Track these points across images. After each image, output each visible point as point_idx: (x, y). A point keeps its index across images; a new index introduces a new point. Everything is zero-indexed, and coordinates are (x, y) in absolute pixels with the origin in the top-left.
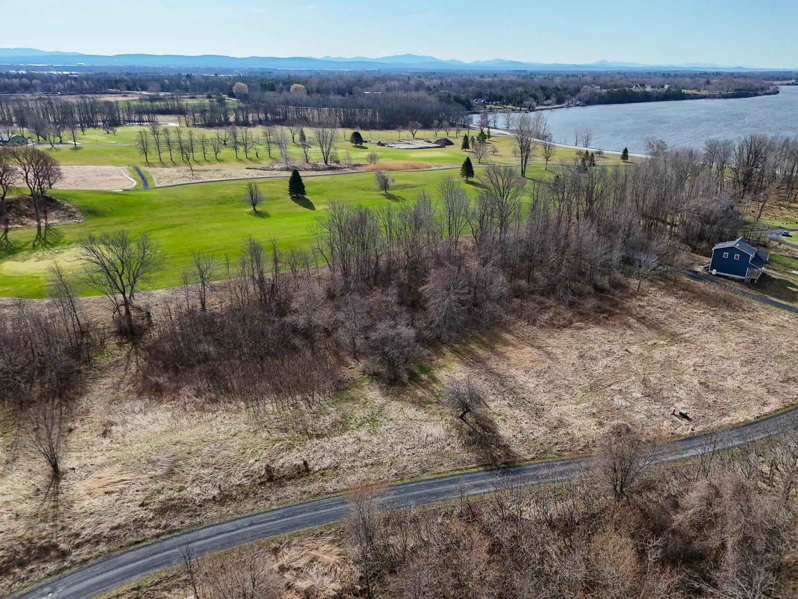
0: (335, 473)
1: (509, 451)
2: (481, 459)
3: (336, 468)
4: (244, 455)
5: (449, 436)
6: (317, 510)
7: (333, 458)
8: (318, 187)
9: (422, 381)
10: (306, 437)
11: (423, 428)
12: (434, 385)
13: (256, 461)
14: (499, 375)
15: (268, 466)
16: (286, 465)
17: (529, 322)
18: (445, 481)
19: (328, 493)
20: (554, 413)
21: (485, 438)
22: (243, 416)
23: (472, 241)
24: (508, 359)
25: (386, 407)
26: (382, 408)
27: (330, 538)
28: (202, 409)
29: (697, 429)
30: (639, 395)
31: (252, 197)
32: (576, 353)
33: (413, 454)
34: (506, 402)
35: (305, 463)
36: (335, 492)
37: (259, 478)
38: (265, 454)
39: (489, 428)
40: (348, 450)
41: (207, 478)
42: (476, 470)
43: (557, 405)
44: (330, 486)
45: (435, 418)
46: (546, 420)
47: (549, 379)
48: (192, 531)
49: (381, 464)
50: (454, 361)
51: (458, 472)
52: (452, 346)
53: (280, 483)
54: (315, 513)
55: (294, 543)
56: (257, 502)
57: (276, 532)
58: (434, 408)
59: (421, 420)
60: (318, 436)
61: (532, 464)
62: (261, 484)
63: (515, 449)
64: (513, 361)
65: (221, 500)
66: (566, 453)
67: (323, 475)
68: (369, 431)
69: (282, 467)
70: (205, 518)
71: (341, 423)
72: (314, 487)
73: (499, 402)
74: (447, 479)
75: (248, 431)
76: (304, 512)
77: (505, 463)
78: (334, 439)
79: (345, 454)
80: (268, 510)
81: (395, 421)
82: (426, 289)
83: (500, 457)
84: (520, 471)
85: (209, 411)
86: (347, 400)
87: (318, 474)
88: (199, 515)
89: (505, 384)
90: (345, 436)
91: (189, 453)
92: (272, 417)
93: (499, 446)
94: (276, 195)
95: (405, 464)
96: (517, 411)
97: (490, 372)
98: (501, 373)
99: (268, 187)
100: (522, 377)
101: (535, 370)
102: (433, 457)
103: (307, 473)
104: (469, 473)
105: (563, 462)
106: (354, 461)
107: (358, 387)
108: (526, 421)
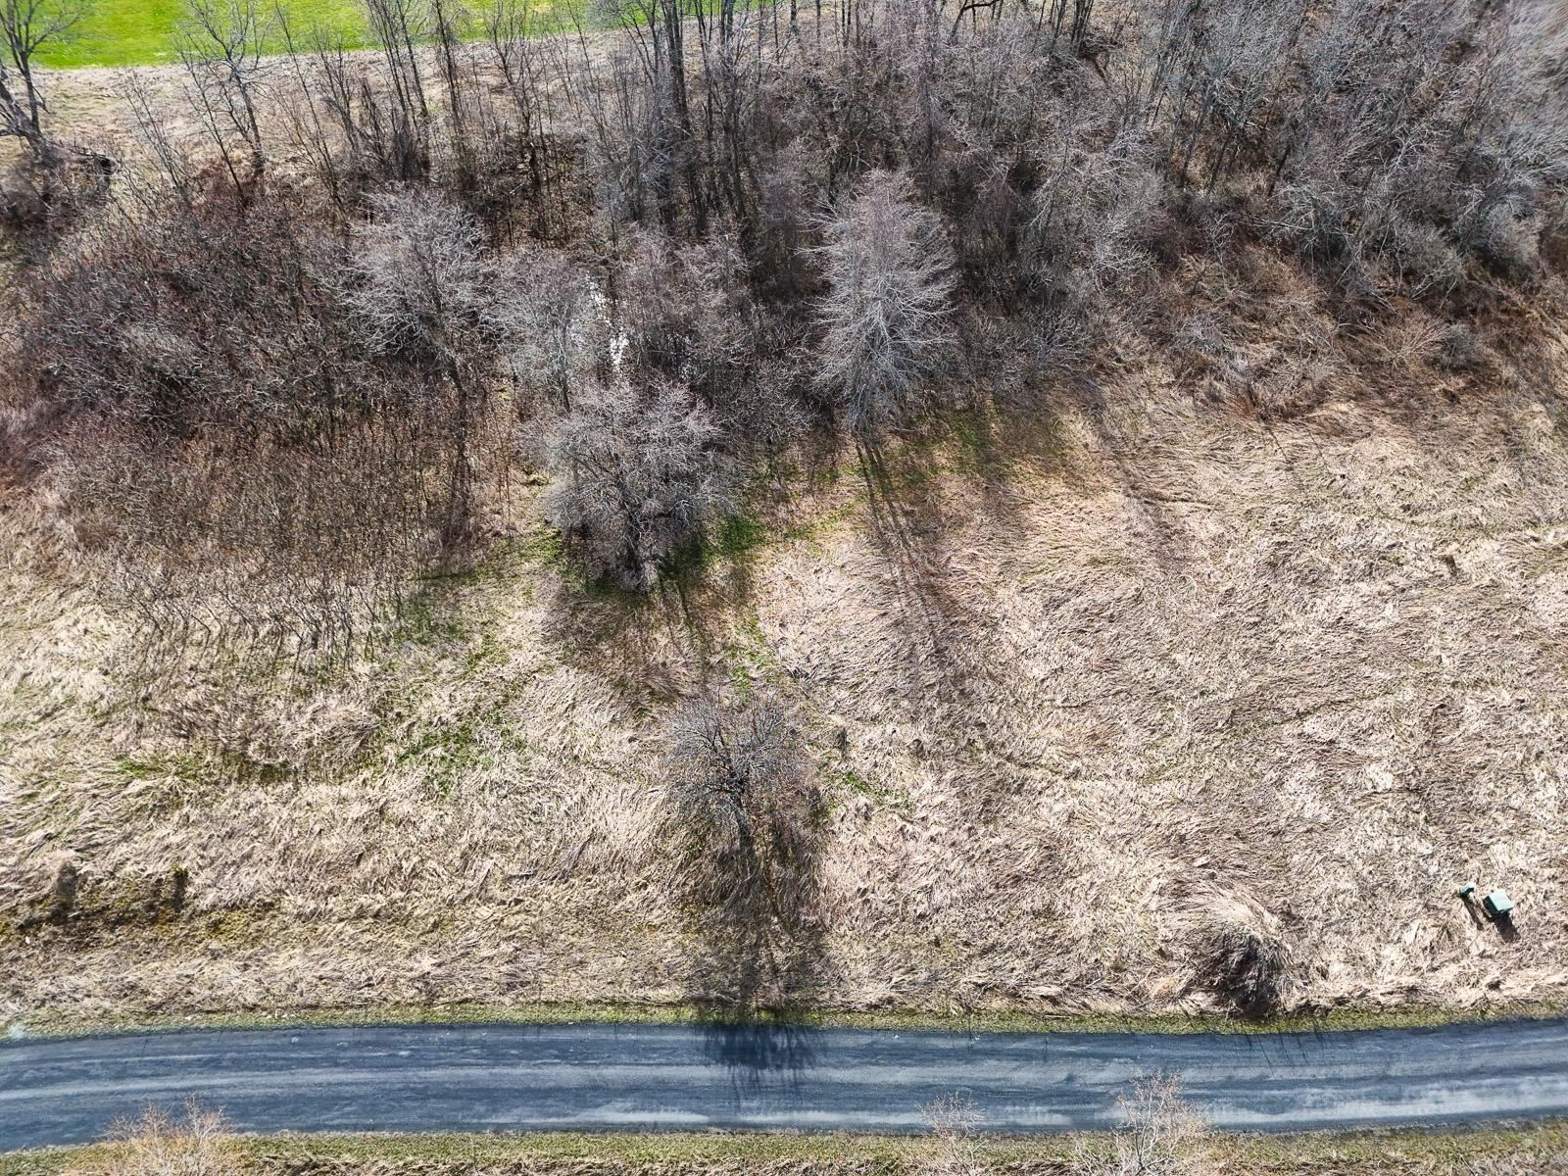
0: (254, 926)
1: (817, 950)
2: (709, 972)
3: (265, 908)
4: (28, 808)
5: (657, 854)
6: (120, 1076)
7: (272, 869)
9: (704, 588)
10: (235, 770)
11: (595, 802)
12: (728, 613)
14: (950, 608)
15: (68, 870)
17: (1181, 370)
18: (551, 1044)
19: (189, 1009)
20: (1052, 809)
21: (766, 883)
22: (121, 634)
24: (1024, 534)
25: (530, 689)
26: (514, 689)
28: (49, 569)
29: (1517, 986)
30: (1386, 781)
32: (1265, 543)
33: (518, 902)
34: (909, 733)
36: (214, 1008)
37: (32, 903)
38: (84, 817)
40: (331, 845)
42: (669, 1016)
43: (1076, 774)
45: (653, 766)
46: (1005, 837)
47: (1109, 651)
49: (404, 920)
50: (847, 513)
51: (608, 1014)
52: (877, 444)
53: (81, 935)
58: (671, 720)
59: (604, 767)
60: (268, 775)
61: (861, 1031)
62: (27, 926)
63: (838, 947)
64: (1032, 549)
66: (995, 1004)
67: (215, 928)
68: (427, 782)
69: (111, 876)
71: (362, 732)
72: (161, 974)
73: (891, 728)
74: (562, 1036)
75: (93, 706)
76: (85, 1075)
77: (777, 1007)
78: (311, 792)
79: (311, 862)
81: (528, 752)
83: (774, 973)
84: (808, 1052)
85: (59, 580)
86: (432, 634)
87: (201, 923)
89: (952, 650)
90: (348, 789)
92: (189, 658)
93: (791, 925)
95: (473, 936)
96: (930, 780)
97: (932, 586)
98: (963, 598)
100: (1025, 626)
101: (1080, 602)
102: (571, 924)
103: (172, 912)
104: (638, 1026)
105: (963, 1043)
106: (330, 891)
107: (500, 576)
108: (934, 831)
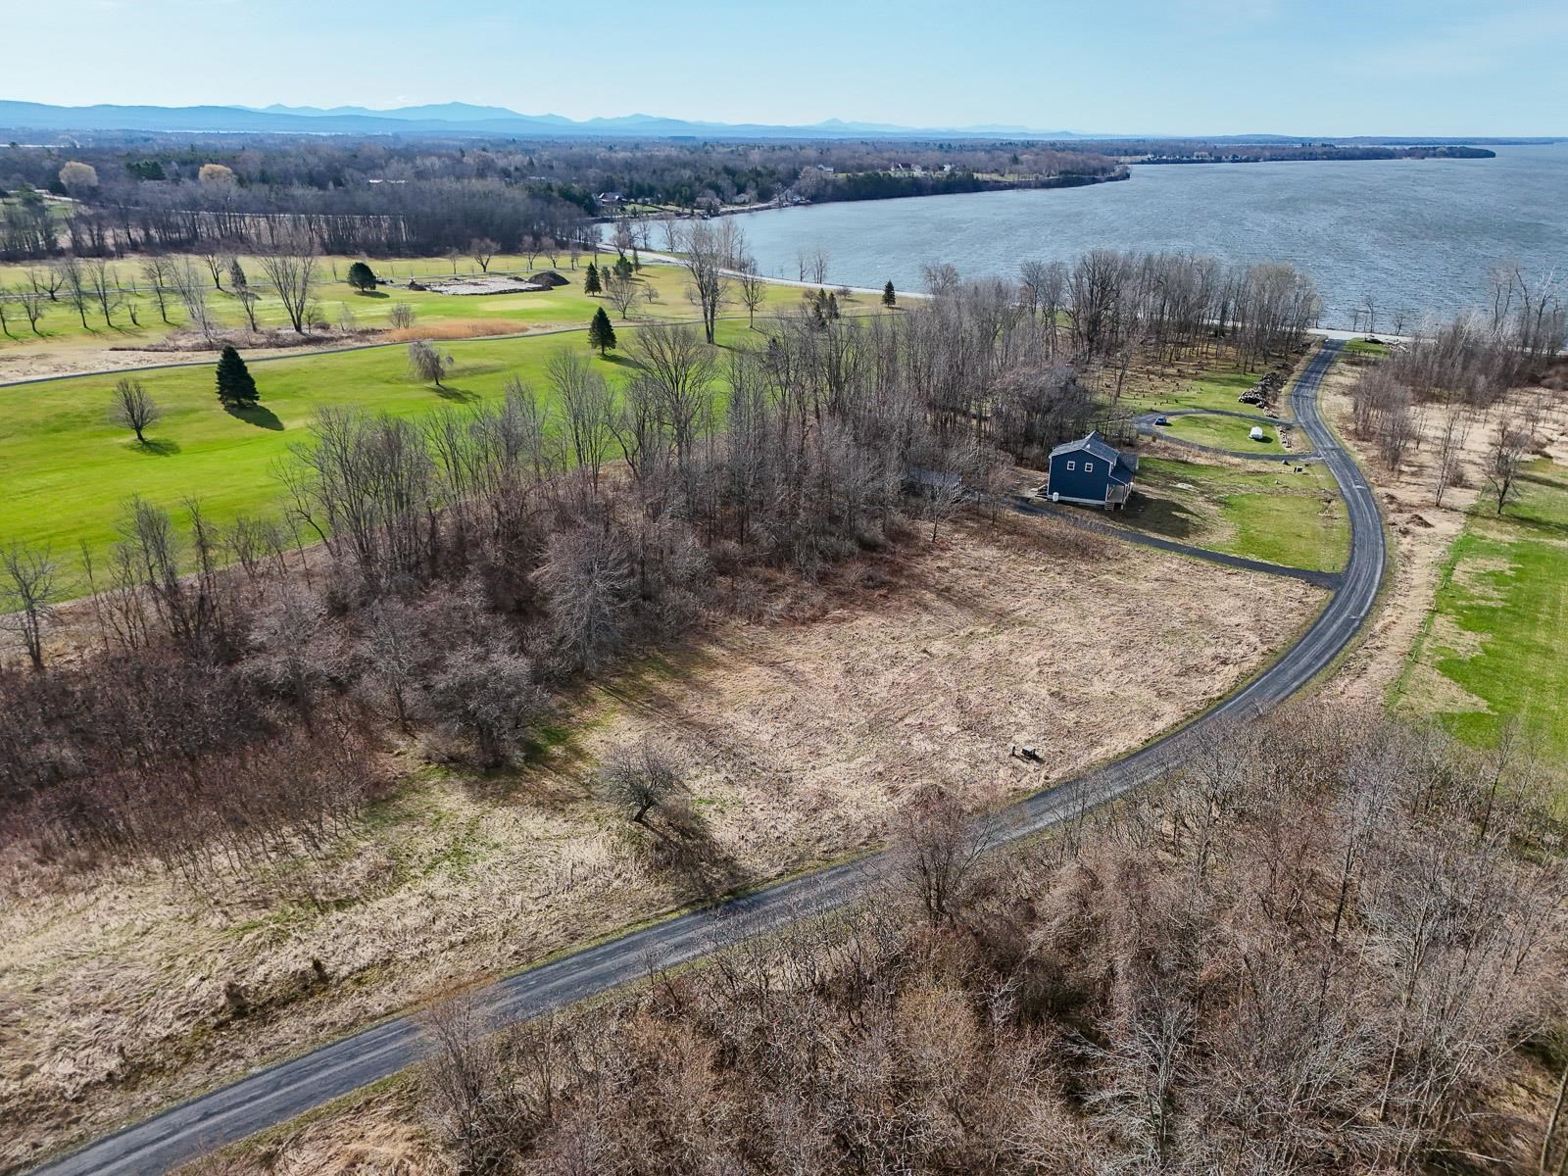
0: (385, 973)
1: (735, 867)
2: (683, 894)
3: (387, 962)
4: (173, 972)
5: (618, 859)
6: (352, 1057)
7: (379, 943)
8: (284, 380)
9: (554, 759)
10: (315, 909)
11: (564, 852)
12: (579, 764)
13: (203, 979)
14: (703, 727)
15: (231, 986)
16: (274, 975)
17: (750, 618)
18: (618, 948)
19: (373, 1018)
20: (812, 783)
21: (688, 850)
22: (162, 889)
23: (627, 472)
24: (719, 692)
25: (483, 823)
26: (473, 826)
27: (387, 1108)
28: (60, 888)
29: (1054, 776)
30: (954, 730)
31: (131, 410)
32: (839, 666)
33: (548, 907)
34: (721, 777)
35: (317, 965)
36: (390, 1010)
37: (214, 1014)
38: (222, 962)
39: (693, 830)
40: (410, 921)
41: (88, 1037)
42: (676, 915)
43: (814, 768)
44: (376, 1003)
45: (587, 827)
46: (797, 798)
47: (795, 721)
48: (63, 1160)
49: (484, 938)
50: (614, 711)
51: (641, 926)
52: (607, 683)
53: (263, 1017)
54: (350, 1064)
55: (308, 1135)
56: (213, 1067)
57: (266, 1122)
58: (582, 809)
59: (558, 837)
60: (340, 905)
61: (779, 886)
62: (218, 1027)
63: (745, 863)
64: (728, 696)
65: (128, 1078)
66: (839, 855)
67: (359, 982)
68: (451, 877)
69: (265, 982)
70: (93, 1123)
71: (390, 868)
72: (341, 1012)
73: (708, 777)
74: (621, 943)
75: (177, 919)
76: (327, 1066)
77: (730, 892)
78: (376, 905)
79: (404, 932)
80: (240, 1078)
81: (504, 847)
82: (542, 575)
83: (719, 882)
84: (759, 902)
85: (75, 889)
86: (397, 821)
87: (348, 982)
88: (77, 1121)
89: (717, 741)
90: (401, 894)
91: (36, 990)
92: (230, 880)
93: (715, 863)
94: (186, 404)
95: (533, 930)
96: (744, 789)
97: (686, 722)
98: (707, 721)
99: (166, 387)
100: (747, 723)
101: (769, 707)
102: (588, 905)
103: (323, 986)
104: (662, 925)
105: (834, 872)
106: (425, 941)
107: (417, 792)
108: (760, 806)
